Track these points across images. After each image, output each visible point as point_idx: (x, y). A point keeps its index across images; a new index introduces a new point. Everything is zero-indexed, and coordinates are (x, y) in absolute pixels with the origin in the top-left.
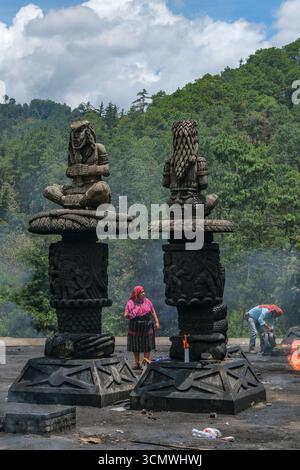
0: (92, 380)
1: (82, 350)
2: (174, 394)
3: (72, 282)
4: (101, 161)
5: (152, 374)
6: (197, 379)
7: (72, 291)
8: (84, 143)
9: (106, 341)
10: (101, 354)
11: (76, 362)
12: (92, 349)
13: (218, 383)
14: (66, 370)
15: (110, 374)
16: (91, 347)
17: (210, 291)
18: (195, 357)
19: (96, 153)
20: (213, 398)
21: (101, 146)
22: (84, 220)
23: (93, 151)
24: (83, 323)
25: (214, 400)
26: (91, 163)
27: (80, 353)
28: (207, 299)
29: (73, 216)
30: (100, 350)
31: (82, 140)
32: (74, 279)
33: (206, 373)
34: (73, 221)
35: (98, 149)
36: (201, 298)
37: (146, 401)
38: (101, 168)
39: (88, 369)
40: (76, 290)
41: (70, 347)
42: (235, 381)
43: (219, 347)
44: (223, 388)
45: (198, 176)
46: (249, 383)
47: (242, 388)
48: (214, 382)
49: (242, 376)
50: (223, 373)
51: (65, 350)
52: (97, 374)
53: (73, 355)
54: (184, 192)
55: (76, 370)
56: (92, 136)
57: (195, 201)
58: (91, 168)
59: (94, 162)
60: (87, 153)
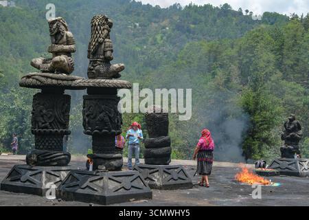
0: (41, 180)
2: (80, 191)
3: (41, 118)
4: (68, 43)
5: (71, 177)
6: (91, 182)
7: (40, 124)
8: (56, 31)
9: (59, 156)
10: (56, 163)
11: (35, 168)
12: (48, 160)
13: (101, 185)
14: (30, 172)
15: (58, 177)
17: (106, 126)
18: (95, 168)
19: (65, 37)
20: (96, 193)
21: (69, 33)
22: (43, 79)
23: (63, 36)
24: (47, 144)
25: (97, 196)
26: (61, 44)
27: (41, 162)
28: (104, 131)
29: (37, 77)
30: (54, 161)
31: (54, 29)
32: (42, 116)
33: (97, 178)
34: (37, 80)
36: (100, 130)
37: (64, 194)
38: (66, 47)
39: (41, 172)
40: (43, 123)
41: (34, 158)
42: (118, 184)
43: (112, 162)
44: (103, 188)
45: (105, 52)
46: (132, 187)
47: (123, 189)
48: (100, 183)
49: (126, 182)
50: (105, 179)
51: (32, 160)
52: (44, 175)
53: (36, 164)
54: (95, 62)
55: (35, 172)
56: (62, 27)
57: (101, 68)
58: (59, 47)
59: (63, 43)
60: (59, 38)
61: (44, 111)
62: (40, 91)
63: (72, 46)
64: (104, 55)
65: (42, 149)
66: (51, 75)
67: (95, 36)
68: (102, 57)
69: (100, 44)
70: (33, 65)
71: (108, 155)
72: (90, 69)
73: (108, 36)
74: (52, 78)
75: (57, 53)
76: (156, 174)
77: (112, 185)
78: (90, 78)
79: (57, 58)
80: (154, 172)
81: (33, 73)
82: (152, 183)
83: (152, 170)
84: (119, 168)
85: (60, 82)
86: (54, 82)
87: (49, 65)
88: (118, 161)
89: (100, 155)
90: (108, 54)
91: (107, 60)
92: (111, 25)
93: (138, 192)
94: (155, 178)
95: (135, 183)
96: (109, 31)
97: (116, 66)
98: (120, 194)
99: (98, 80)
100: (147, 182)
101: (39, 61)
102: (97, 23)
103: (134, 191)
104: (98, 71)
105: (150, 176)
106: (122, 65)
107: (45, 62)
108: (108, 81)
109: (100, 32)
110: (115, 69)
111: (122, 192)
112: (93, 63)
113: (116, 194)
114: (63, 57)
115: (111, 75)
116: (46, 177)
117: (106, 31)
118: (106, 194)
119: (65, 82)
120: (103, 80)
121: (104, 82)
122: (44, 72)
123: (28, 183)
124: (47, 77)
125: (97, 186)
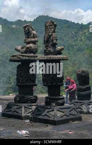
0: (21, 111)
2: (40, 117)
3: (21, 78)
4: (34, 37)
5: (37, 109)
6: (48, 112)
7: (21, 81)
8: (27, 31)
9: (31, 98)
10: (29, 102)
11: (19, 104)
13: (53, 114)
14: (16, 107)
16: (25, 99)
17: (55, 81)
19: (32, 35)
20: (50, 119)
21: (34, 32)
22: (21, 57)
23: (31, 34)
24: (25, 92)
26: (30, 38)
27: (22, 101)
28: (54, 84)
29: (18, 56)
31: (26, 31)
32: (22, 77)
33: (51, 110)
35: (33, 33)
36: (52, 84)
38: (33, 40)
39: (22, 107)
40: (22, 81)
41: (18, 99)
42: (63, 113)
43: (59, 101)
44: (54, 116)
45: (53, 40)
46: (70, 114)
47: (65, 116)
48: (53, 113)
49: (67, 112)
50: (55, 111)
51: (17, 100)
52: (23, 108)
53: (19, 102)
54: (48, 46)
55: (18, 107)
56: (31, 29)
58: (29, 40)
59: (31, 38)
61: (23, 74)
62: (20, 63)
63: (36, 39)
64: (52, 42)
65: (22, 94)
66: (25, 54)
67: (47, 32)
68: (51, 43)
69: (50, 36)
70: (16, 50)
71: (56, 97)
72: (45, 50)
73: (54, 32)
74: (26, 56)
75: (28, 43)
76: (83, 106)
77: (59, 114)
78: (45, 55)
79: (28, 46)
81: (16, 54)
82: (82, 110)
83: (81, 104)
84: (63, 104)
85: (30, 58)
86: (27, 58)
87: (24, 49)
88: (62, 100)
89: (52, 97)
90: (55, 41)
91: (54, 45)
92: (55, 26)
93: (74, 117)
94: (83, 108)
95: (72, 112)
96: (55, 29)
97: (59, 48)
98: (64, 119)
99: (50, 56)
100: (79, 110)
101: (19, 48)
102: (48, 25)
103: (71, 117)
104: (49, 51)
105: (80, 107)
106: (63, 47)
107: (22, 48)
108: (55, 56)
109: (50, 30)
110: (58, 50)
111: (65, 117)
112: (46, 47)
113: (61, 119)
114: (31, 45)
116: (24, 109)
117: (53, 29)
118: (56, 119)
119: (33, 58)
120: (52, 56)
122: (22, 53)
123: (15, 113)
124: (23, 56)
125: (51, 115)
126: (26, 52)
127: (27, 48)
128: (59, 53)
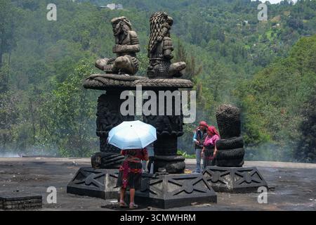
0: (104, 183)
1: (106, 163)
3: (105, 120)
4: (132, 42)
7: (104, 126)
11: (100, 170)
12: (112, 163)
13: (161, 188)
14: (94, 174)
16: (111, 161)
17: (166, 126)
18: (156, 170)
19: (128, 37)
20: (155, 197)
21: (133, 33)
22: (105, 80)
25: (155, 199)
26: (124, 44)
27: (105, 165)
28: (164, 132)
29: (99, 78)
31: (118, 29)
32: (106, 118)
33: (156, 181)
34: (99, 81)
36: (160, 131)
38: (130, 47)
39: (104, 175)
40: (107, 125)
41: (98, 161)
42: (179, 187)
43: (174, 165)
44: (162, 192)
45: (164, 50)
46: (194, 190)
47: (184, 192)
48: (160, 186)
49: (188, 185)
50: (165, 182)
51: (96, 163)
52: (107, 178)
53: (101, 166)
54: (154, 61)
55: (98, 175)
56: (126, 26)
57: (161, 67)
58: (123, 47)
59: (127, 43)
60: (123, 38)
61: (108, 113)
62: (104, 92)
63: (136, 46)
64: (163, 53)
65: (106, 151)
66: (113, 75)
68: (161, 56)
69: (159, 42)
70: (97, 66)
71: (168, 157)
72: (149, 69)
73: (167, 34)
74: (114, 79)
75: (121, 54)
76: (227, 177)
77: (172, 188)
79: (120, 59)
80: (225, 175)
81: (96, 75)
82: (223, 186)
83: (223, 173)
84: (181, 171)
85: (122, 82)
86: (117, 83)
87: (112, 65)
88: (179, 163)
89: (160, 157)
90: (168, 52)
91: (167, 59)
92: (171, 23)
93: (201, 196)
94: (226, 181)
95: (198, 187)
96: (169, 29)
97: (177, 64)
98: (180, 198)
99: (157, 80)
100: (218, 185)
101: (103, 62)
102: (155, 21)
103: (196, 194)
104: (157, 70)
105: (221, 179)
106: (183, 63)
107: (109, 63)
108: (166, 80)
109: (159, 30)
110: (175, 68)
111: (183, 195)
112: (153, 62)
113: (176, 197)
114: (126, 58)
115: (171, 74)
116: (109, 180)
117: (165, 29)
118: (165, 198)
119: (127, 83)
120: (161, 80)
121: (162, 82)
122: (107, 72)
123: (92, 186)
124: (109, 78)
125: (157, 189)
126: (115, 71)
127: (118, 63)
128: (177, 74)
